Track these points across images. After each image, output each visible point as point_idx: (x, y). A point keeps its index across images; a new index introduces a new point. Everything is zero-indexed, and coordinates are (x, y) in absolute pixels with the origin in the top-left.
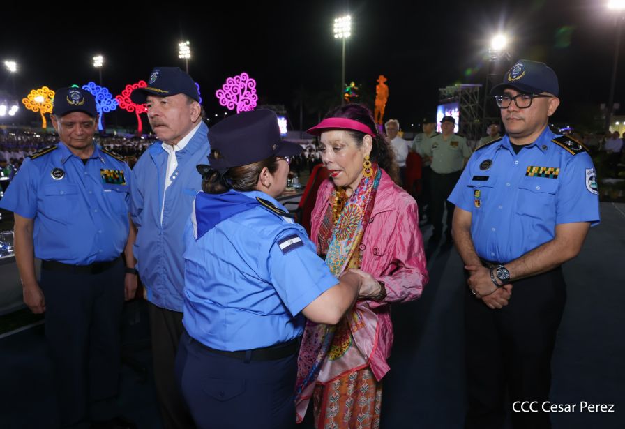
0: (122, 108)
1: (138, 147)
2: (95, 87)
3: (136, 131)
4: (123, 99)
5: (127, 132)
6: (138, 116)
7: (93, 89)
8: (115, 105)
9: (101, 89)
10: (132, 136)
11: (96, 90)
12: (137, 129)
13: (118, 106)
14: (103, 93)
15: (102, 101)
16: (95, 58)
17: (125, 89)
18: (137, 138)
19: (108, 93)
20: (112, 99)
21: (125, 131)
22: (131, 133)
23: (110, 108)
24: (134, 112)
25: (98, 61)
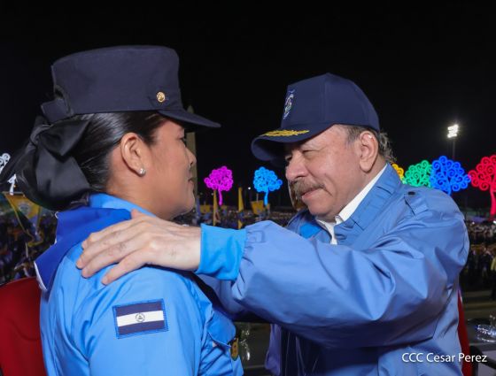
0: (475, 186)
1: (488, 233)
2: (446, 161)
3: (487, 214)
4: (477, 174)
5: (477, 216)
6: (492, 194)
7: (444, 164)
8: (466, 182)
9: (453, 164)
10: (483, 219)
11: (446, 166)
12: (489, 211)
13: (470, 184)
14: (455, 169)
15: (453, 178)
16: (449, 128)
17: (480, 162)
18: (489, 223)
19: (460, 168)
20: (464, 175)
21: (475, 213)
22: (481, 217)
23: (460, 187)
24: (489, 190)
25: (453, 131)
